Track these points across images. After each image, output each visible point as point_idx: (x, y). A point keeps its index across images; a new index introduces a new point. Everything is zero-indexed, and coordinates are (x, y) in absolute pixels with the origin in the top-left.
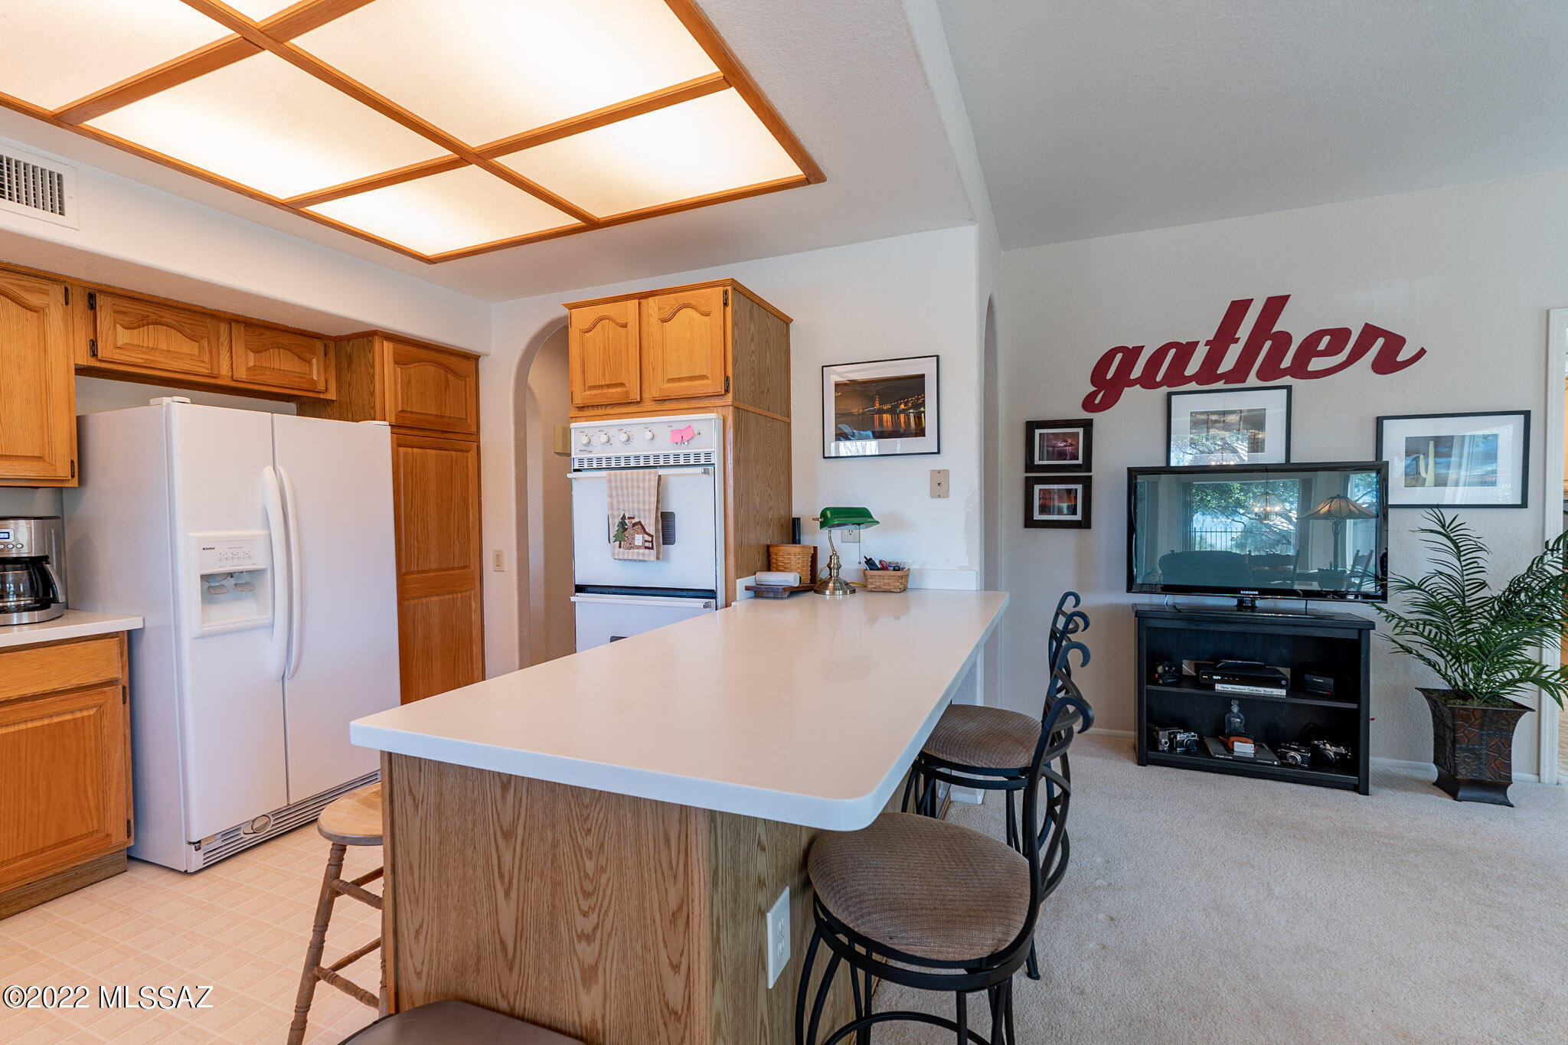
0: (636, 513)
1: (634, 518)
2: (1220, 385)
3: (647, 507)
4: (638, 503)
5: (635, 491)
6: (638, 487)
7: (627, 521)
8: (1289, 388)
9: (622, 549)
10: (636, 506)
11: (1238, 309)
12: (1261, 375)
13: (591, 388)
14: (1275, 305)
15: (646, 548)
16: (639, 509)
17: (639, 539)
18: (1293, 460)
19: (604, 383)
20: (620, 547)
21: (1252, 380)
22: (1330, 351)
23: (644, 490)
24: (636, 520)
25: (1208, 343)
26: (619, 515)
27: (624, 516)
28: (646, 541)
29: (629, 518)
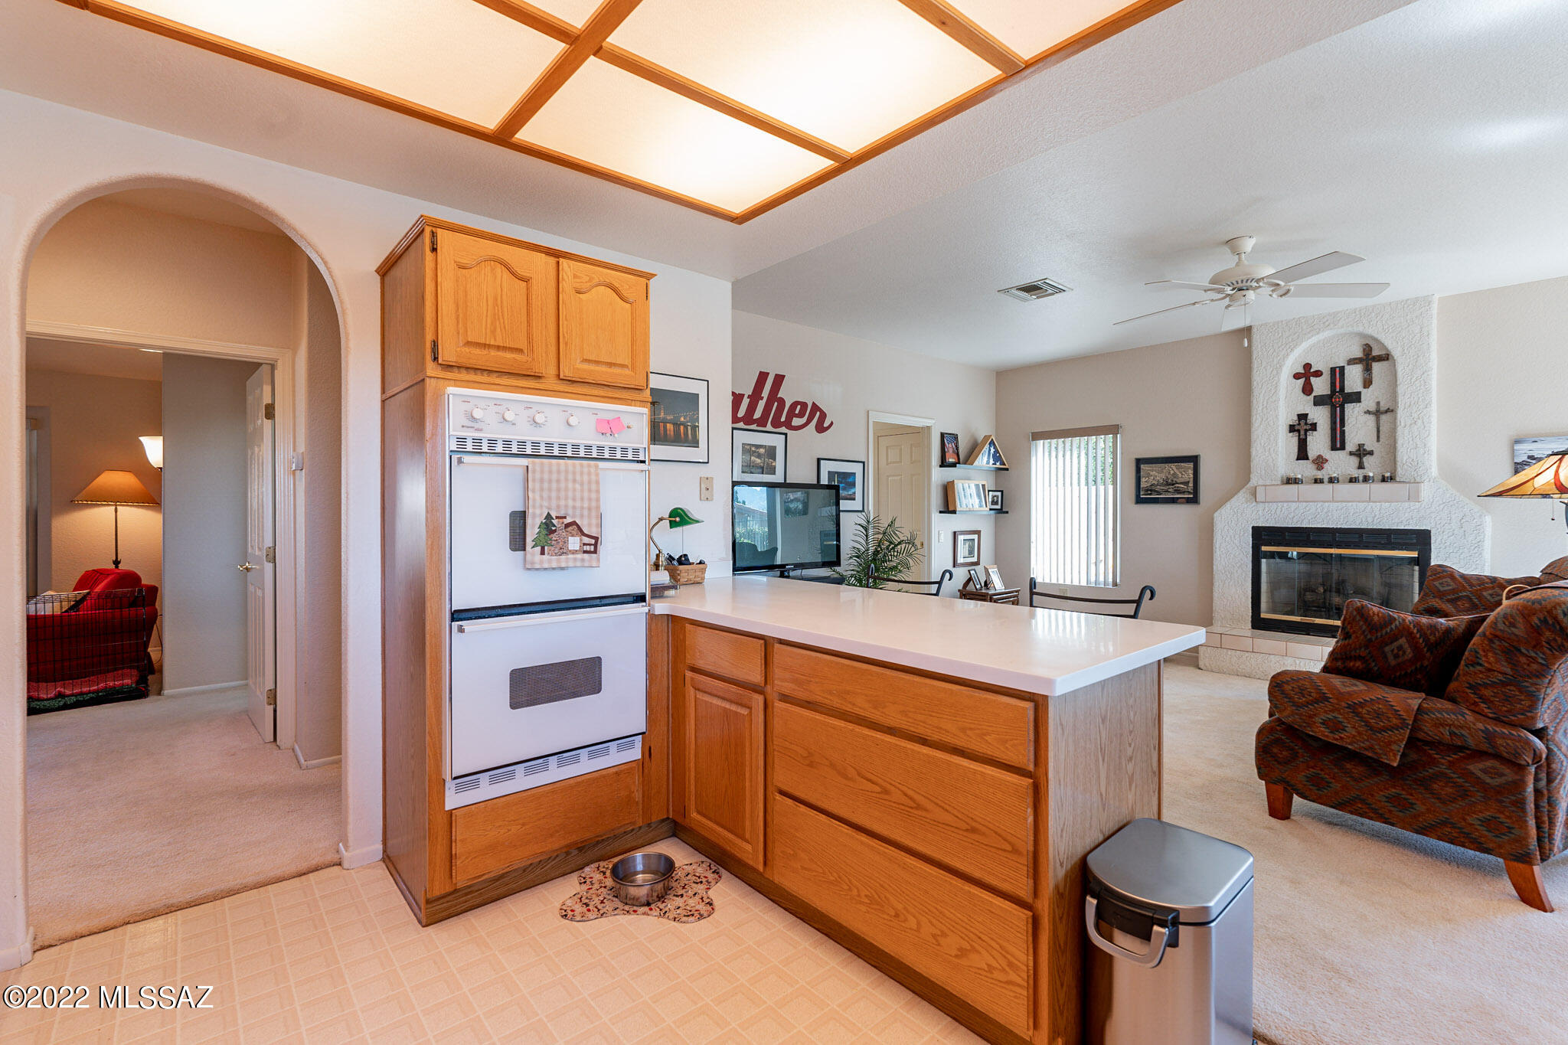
0: (570, 512)
1: (565, 518)
2: (754, 427)
3: (586, 505)
4: (574, 499)
5: (570, 485)
6: (574, 481)
7: (555, 522)
8: (786, 434)
9: (546, 557)
10: (570, 503)
11: (763, 377)
12: (774, 425)
13: (468, 343)
14: (779, 379)
15: (585, 552)
16: (574, 507)
17: (574, 543)
18: (788, 481)
19: (492, 343)
20: (543, 553)
21: (769, 427)
22: (801, 415)
23: (582, 484)
24: (568, 520)
25: (749, 397)
26: (541, 515)
27: (549, 517)
28: (584, 544)
29: (557, 517)
